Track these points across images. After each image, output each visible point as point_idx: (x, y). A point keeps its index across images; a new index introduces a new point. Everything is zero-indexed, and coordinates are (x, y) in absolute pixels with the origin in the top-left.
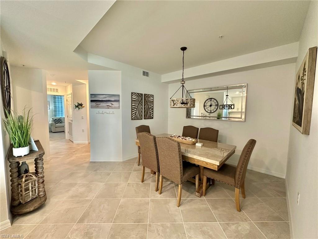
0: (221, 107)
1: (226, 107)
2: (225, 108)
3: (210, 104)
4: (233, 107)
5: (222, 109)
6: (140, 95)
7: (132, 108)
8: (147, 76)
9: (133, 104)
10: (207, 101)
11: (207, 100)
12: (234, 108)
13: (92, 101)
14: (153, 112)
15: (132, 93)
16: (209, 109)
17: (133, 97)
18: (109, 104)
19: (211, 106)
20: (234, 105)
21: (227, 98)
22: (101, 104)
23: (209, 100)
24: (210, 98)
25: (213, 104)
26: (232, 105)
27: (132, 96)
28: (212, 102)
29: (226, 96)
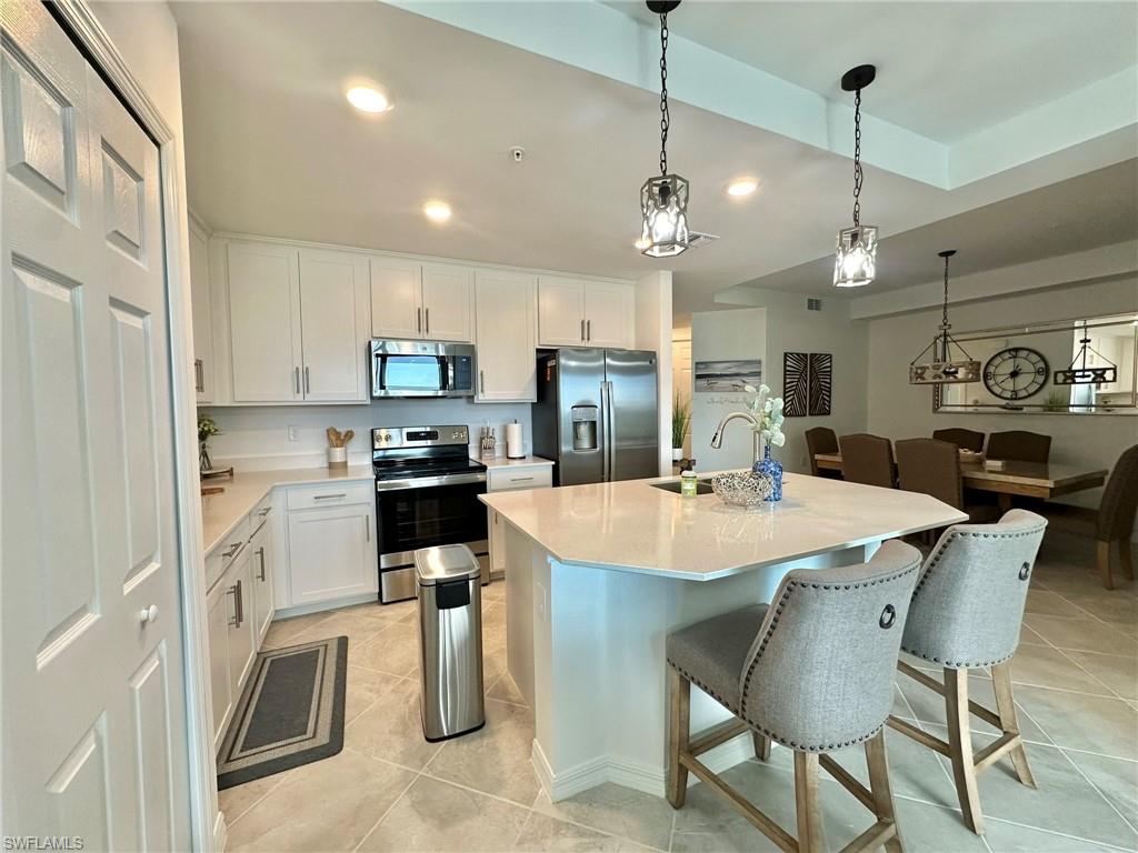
0: (1061, 378)
1: (1083, 376)
2: (1077, 380)
3: (1012, 370)
4: (1109, 375)
5: (1064, 383)
6: (801, 357)
7: (785, 389)
8: (818, 308)
9: (788, 381)
10: (998, 360)
11: (999, 354)
12: (1114, 380)
13: (698, 377)
14: (829, 397)
15: (786, 354)
16: (1009, 385)
17: (788, 363)
18: (737, 381)
19: (1014, 374)
20: (1115, 370)
21: (1085, 347)
22: (720, 382)
23: (1007, 355)
24: (1010, 347)
25: (1026, 366)
26: (1104, 370)
27: (785, 360)
28: (1019, 361)
29: (1082, 341)
